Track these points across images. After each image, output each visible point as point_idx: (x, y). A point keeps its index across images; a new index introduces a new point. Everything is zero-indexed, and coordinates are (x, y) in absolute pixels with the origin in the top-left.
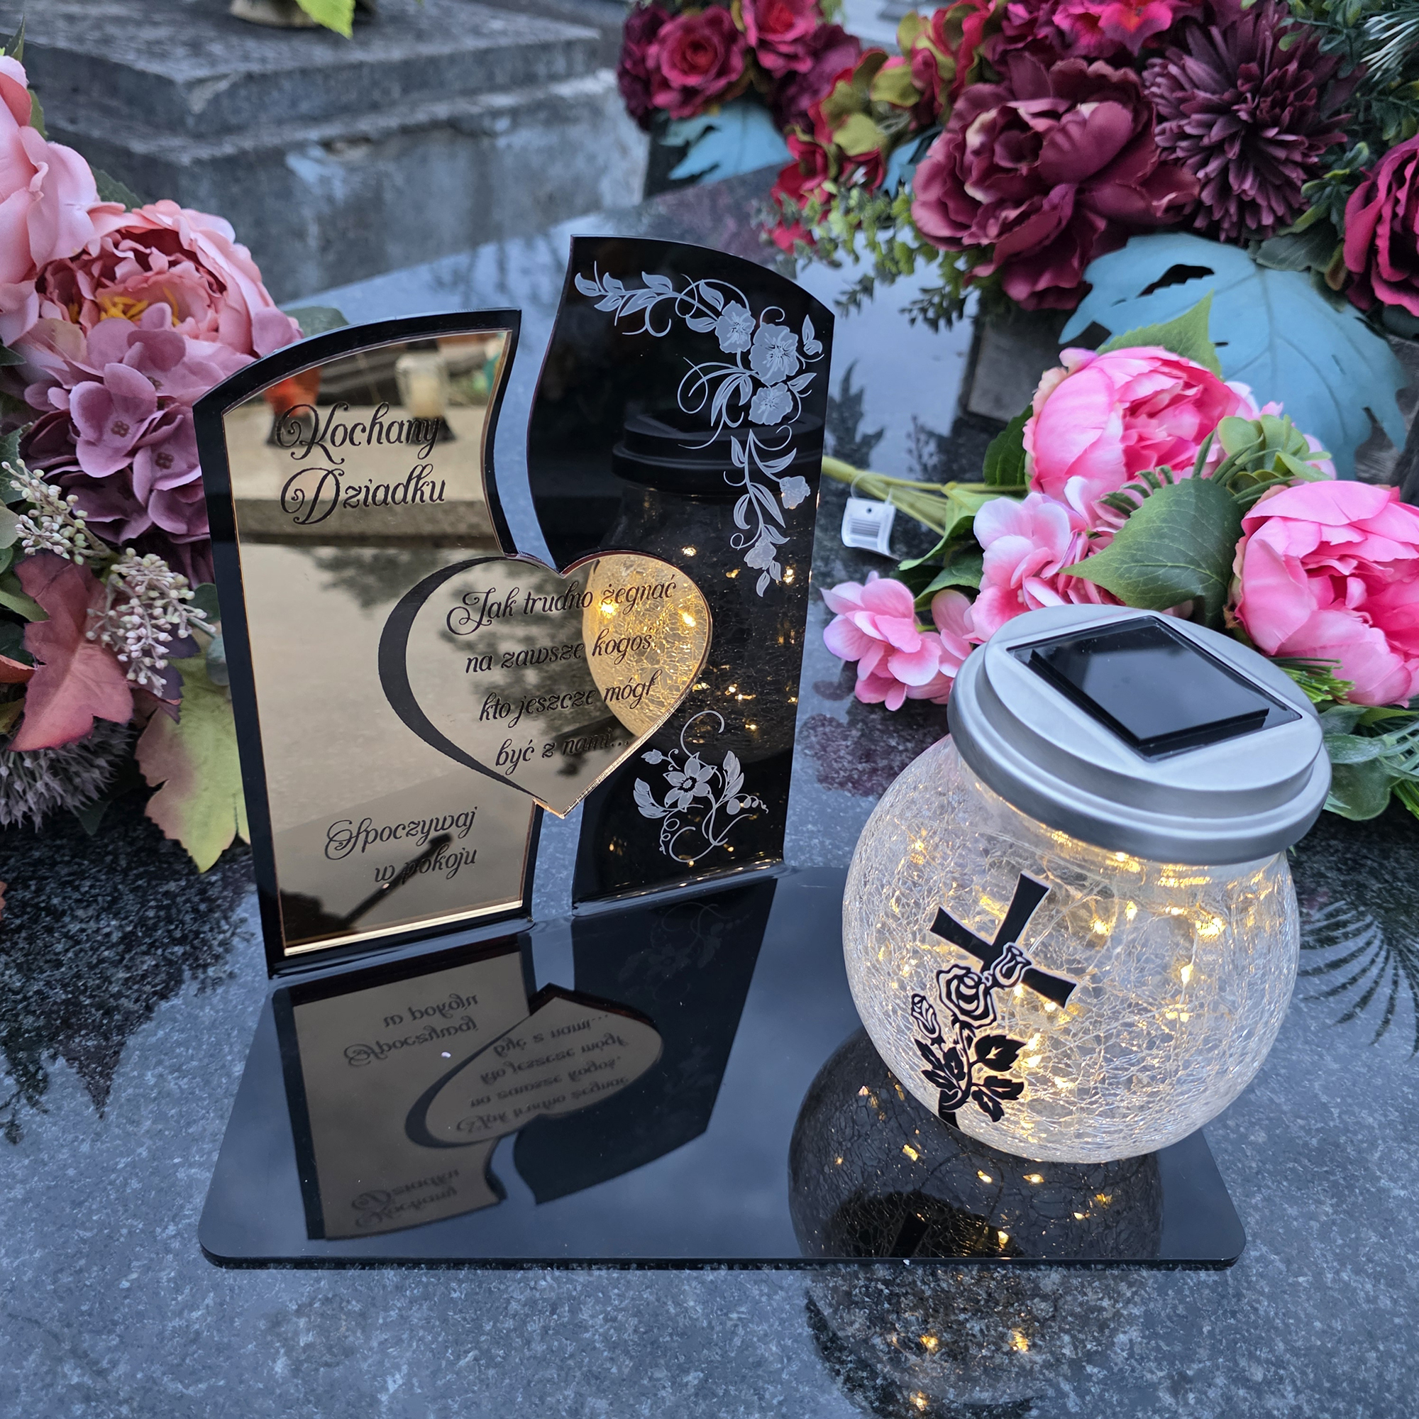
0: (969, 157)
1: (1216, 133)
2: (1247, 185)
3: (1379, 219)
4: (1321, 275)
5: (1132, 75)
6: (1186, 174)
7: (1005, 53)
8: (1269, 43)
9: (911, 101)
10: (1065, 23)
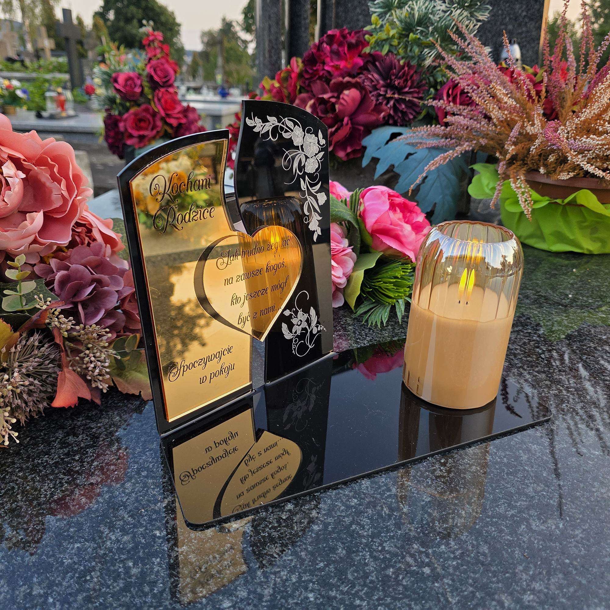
5: (358, 80)
6: (384, 107)
7: (310, 82)
10: (329, 69)
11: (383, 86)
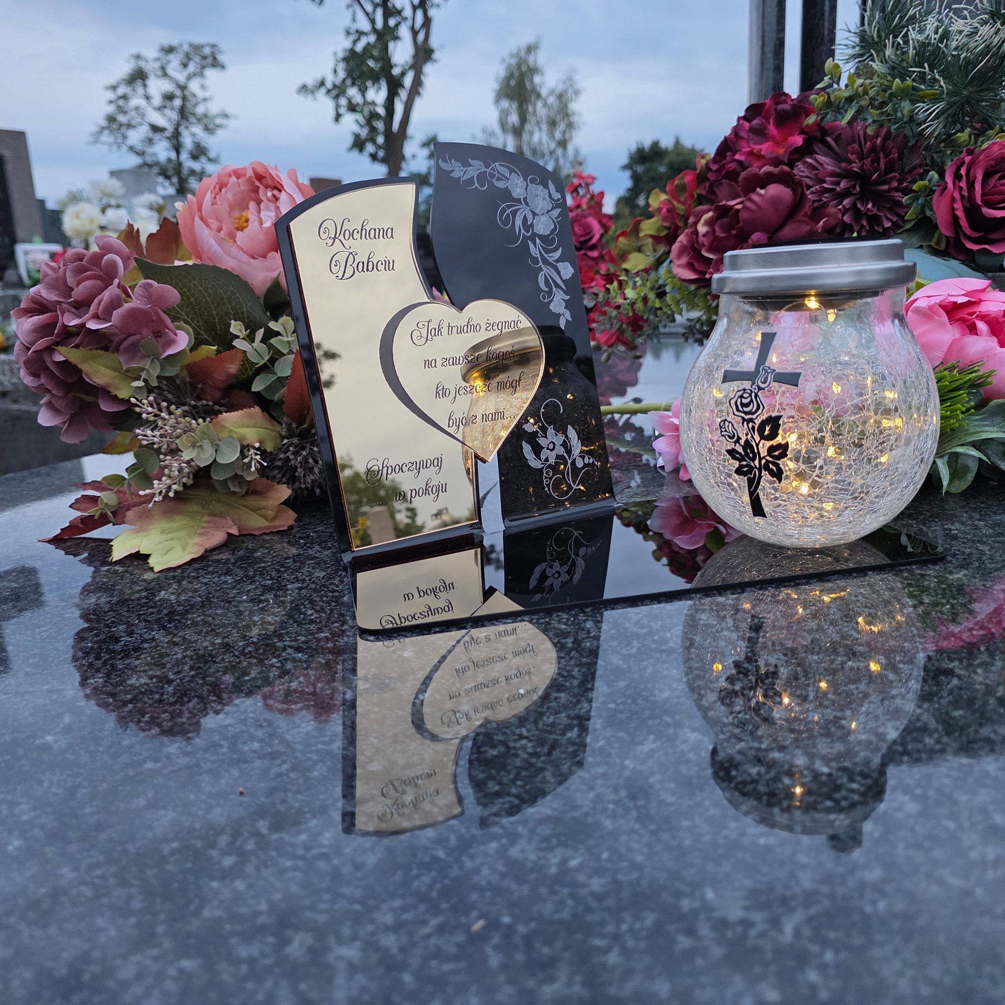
0: (701, 239)
1: (843, 184)
2: (870, 206)
3: (953, 200)
4: (930, 246)
5: (786, 168)
6: (831, 210)
7: (712, 185)
8: (861, 133)
9: (664, 233)
10: (742, 158)
11: (833, 174)
